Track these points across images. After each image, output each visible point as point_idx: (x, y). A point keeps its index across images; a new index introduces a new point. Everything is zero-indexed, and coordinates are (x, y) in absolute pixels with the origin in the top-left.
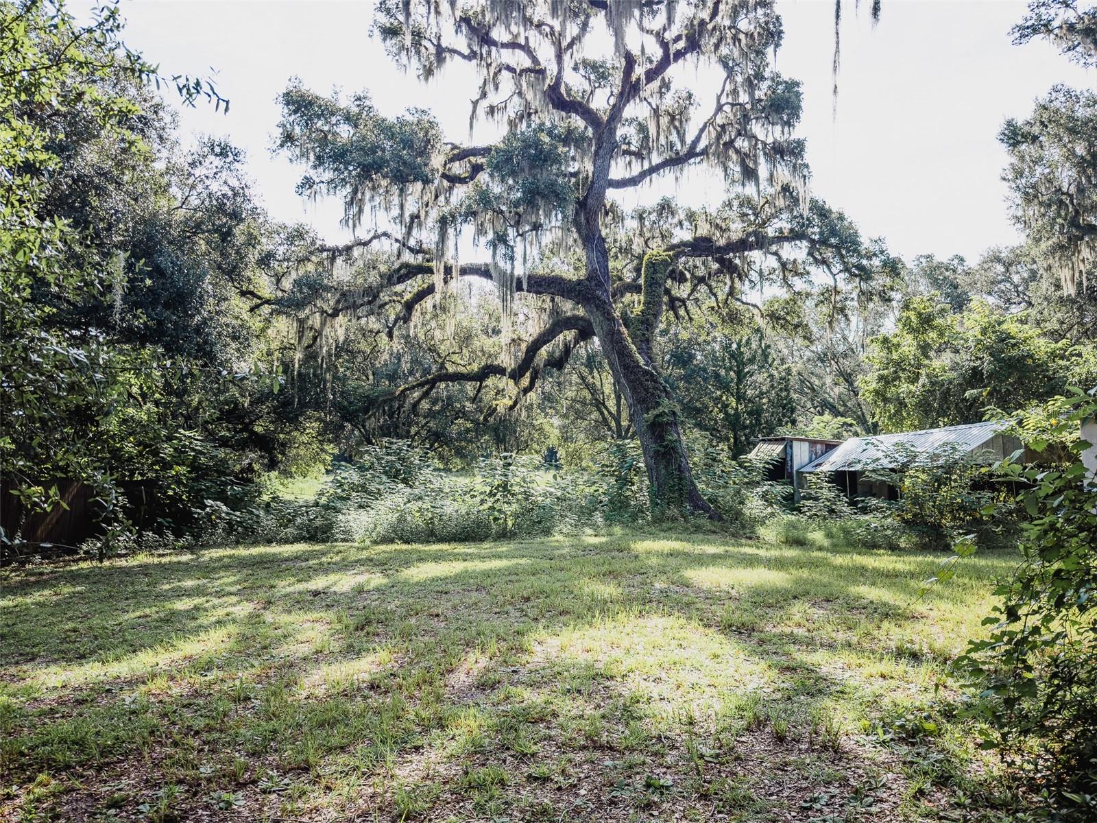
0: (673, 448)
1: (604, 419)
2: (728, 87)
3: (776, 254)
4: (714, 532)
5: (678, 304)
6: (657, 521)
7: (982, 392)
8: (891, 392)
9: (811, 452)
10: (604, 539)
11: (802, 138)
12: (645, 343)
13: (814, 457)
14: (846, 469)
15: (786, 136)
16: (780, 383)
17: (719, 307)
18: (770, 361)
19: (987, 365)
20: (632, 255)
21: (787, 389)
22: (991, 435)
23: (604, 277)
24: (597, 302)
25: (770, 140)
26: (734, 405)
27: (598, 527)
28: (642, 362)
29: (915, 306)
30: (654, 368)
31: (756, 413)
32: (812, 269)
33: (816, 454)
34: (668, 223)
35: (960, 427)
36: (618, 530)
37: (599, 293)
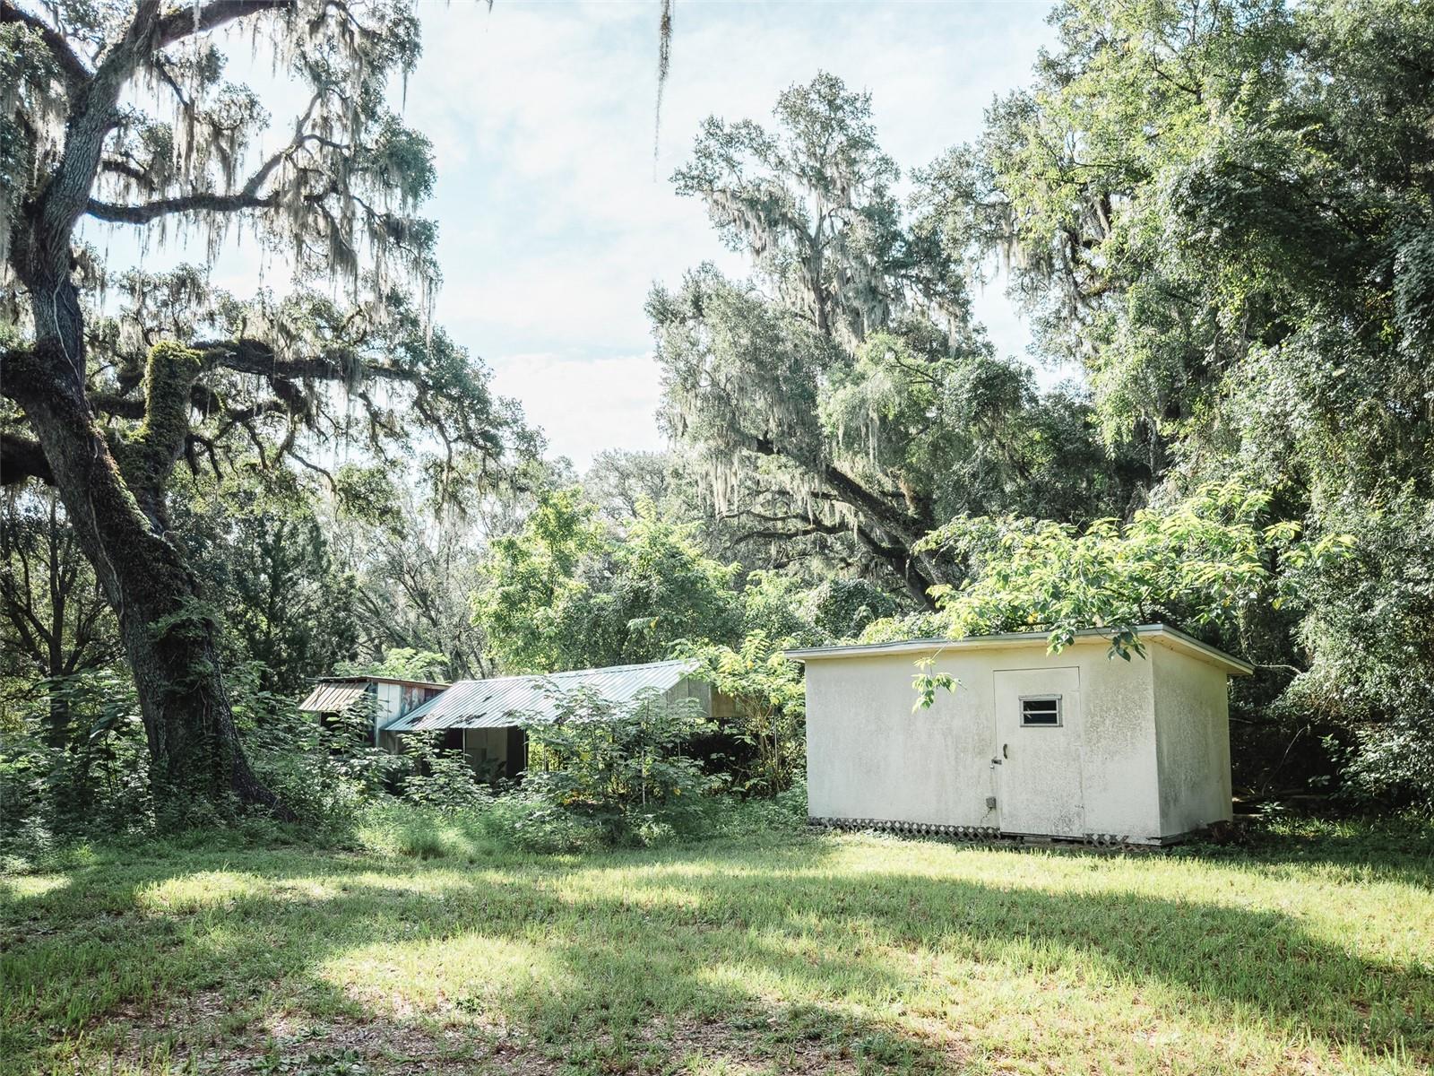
0: (204, 688)
1: (27, 637)
2: (316, 114)
3: (364, 396)
4: (285, 843)
5: (197, 447)
6: (169, 828)
7: (649, 622)
8: (517, 618)
9: (403, 699)
10: (60, 882)
11: (430, 220)
12: (151, 494)
13: (407, 707)
14: (463, 725)
15: (409, 209)
16: (338, 599)
17: (265, 466)
18: (324, 563)
19: (656, 586)
20: (115, 353)
21: (346, 608)
22: (677, 679)
23: (73, 357)
24: (55, 400)
25: (380, 210)
26: (264, 626)
27: (38, 849)
28: (147, 524)
29: (555, 501)
30: (172, 539)
31: (299, 642)
32: (414, 430)
33: (411, 703)
34: (190, 313)
35: (625, 667)
36: (85, 854)
37: (61, 383)
